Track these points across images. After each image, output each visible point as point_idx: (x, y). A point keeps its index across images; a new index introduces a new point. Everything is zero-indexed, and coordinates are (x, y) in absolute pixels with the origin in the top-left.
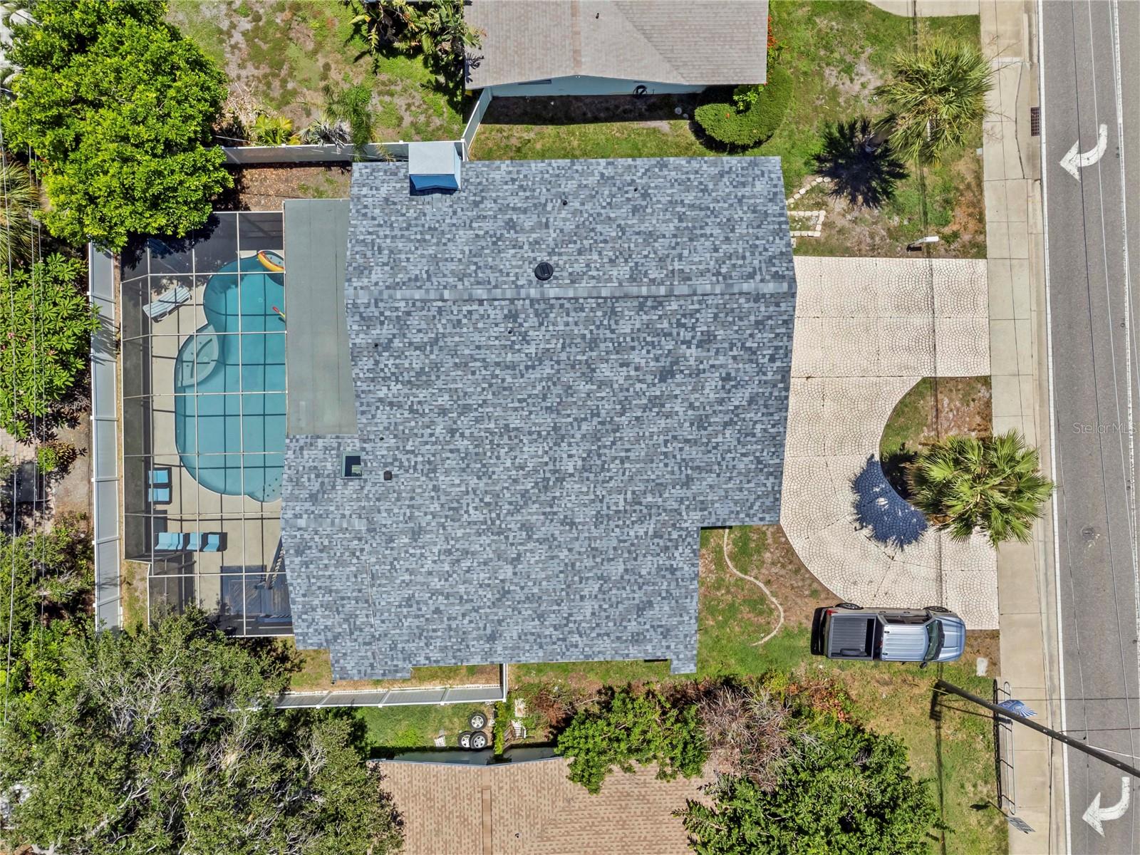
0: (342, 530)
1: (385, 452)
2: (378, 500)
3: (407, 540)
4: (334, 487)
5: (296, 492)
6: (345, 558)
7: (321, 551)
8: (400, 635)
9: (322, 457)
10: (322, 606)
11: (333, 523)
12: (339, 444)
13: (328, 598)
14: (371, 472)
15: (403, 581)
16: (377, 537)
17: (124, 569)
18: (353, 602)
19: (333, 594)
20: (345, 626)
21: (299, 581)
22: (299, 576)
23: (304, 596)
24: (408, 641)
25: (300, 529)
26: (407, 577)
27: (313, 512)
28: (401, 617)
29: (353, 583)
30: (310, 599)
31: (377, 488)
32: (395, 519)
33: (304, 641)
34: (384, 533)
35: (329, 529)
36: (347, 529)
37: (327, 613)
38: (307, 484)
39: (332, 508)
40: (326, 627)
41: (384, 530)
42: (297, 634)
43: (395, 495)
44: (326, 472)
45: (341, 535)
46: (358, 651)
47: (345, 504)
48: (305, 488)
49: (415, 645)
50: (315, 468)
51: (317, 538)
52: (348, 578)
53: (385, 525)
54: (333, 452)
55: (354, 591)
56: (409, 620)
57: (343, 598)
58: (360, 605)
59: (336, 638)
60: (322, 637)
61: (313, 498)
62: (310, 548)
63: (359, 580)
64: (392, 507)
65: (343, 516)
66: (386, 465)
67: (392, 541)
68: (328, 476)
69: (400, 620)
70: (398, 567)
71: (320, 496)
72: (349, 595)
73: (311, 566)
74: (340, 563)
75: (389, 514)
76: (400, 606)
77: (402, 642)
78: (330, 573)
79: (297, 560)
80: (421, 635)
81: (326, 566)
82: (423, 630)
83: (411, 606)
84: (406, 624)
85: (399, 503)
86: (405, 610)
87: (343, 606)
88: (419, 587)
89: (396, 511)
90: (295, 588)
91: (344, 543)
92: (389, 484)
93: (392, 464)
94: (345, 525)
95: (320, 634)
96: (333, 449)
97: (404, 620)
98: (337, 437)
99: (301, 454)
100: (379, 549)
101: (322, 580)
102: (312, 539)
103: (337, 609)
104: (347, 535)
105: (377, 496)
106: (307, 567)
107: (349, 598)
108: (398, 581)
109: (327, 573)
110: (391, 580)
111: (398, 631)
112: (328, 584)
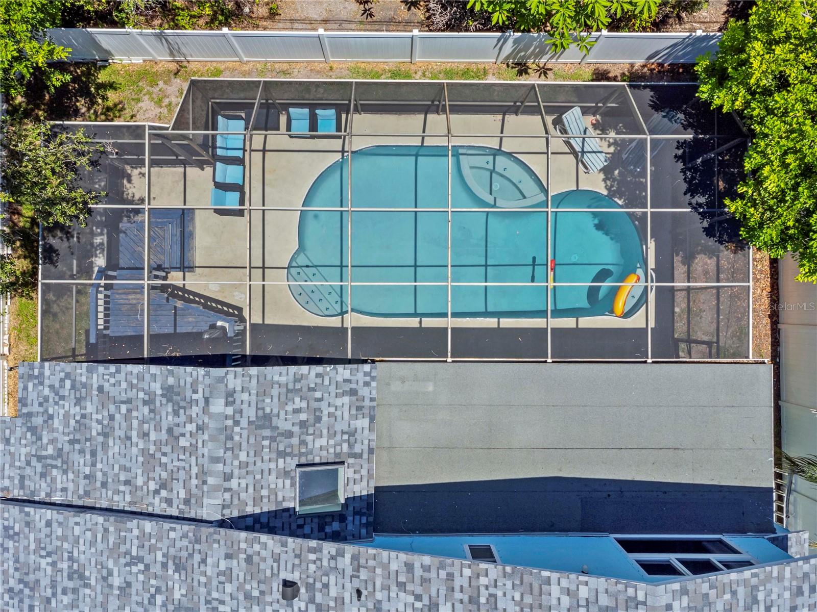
0: (203, 474)
1: (333, 592)
2: (249, 560)
3: (177, 595)
4: (282, 454)
5: (275, 392)
6: (158, 469)
7: (170, 431)
8: (27, 548)
9: (338, 427)
10: (84, 416)
11: (215, 460)
12: (359, 456)
13: (96, 428)
14: (298, 556)
15: (110, 573)
16: (185, 542)
17: (199, 65)
18: (87, 470)
19: (101, 439)
20: (50, 450)
21: (124, 385)
22: (132, 386)
23: (100, 389)
24: (17, 561)
25: (207, 401)
26: (117, 581)
27: (237, 423)
28: (55, 557)
29: (117, 475)
30: (95, 399)
31: (270, 561)
32: (215, 583)
33: (31, 377)
34: (191, 556)
35: (206, 451)
36: (205, 482)
37: (72, 422)
38: (289, 408)
39: (243, 456)
40: (51, 417)
41: (197, 558)
42: (42, 367)
43: (256, 593)
44: (309, 439)
45: (195, 470)
46: (12, 465)
47: (250, 477)
48: (283, 405)
49: (11, 571)
50: (318, 419)
51: (190, 427)
52: (124, 468)
53: (204, 561)
54: (345, 446)
55: (105, 474)
56: (49, 569)
57: (93, 454)
58: (83, 482)
59: (33, 430)
60: (36, 408)
61: (264, 420)
62: (176, 413)
63: (122, 488)
64: (235, 583)
65: (228, 477)
66: (310, 588)
67: (177, 569)
68: (303, 443)
69: (49, 554)
70: (135, 569)
71: (267, 433)
72: (99, 466)
73: (146, 410)
74: (149, 460)
75: (224, 573)
76: (71, 559)
77: (16, 548)
78: (135, 439)
79: (157, 388)
80: (26, 584)
81: (146, 435)
82: (32, 590)
83: (70, 578)
84: (43, 562)
85: (241, 597)
86: (64, 565)
87: (82, 451)
88: (100, 598)
89: (229, 588)
90: (112, 375)
91: (182, 472)
92: (277, 586)
93: (312, 600)
94: (211, 481)
95: (40, 404)
96: (351, 446)
97: (49, 560)
98: (371, 451)
99: (344, 394)
100: (166, 542)
101: (124, 424)
102: (190, 420)
103: (78, 441)
104: (194, 482)
105: (256, 559)
106: (145, 403)
107: (94, 465)
108: (110, 564)
109: (134, 434)
110: (114, 552)
111: (33, 546)
112: (118, 433)
